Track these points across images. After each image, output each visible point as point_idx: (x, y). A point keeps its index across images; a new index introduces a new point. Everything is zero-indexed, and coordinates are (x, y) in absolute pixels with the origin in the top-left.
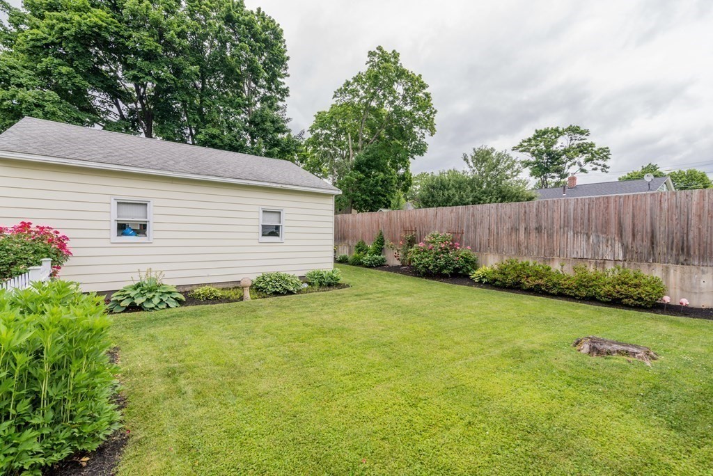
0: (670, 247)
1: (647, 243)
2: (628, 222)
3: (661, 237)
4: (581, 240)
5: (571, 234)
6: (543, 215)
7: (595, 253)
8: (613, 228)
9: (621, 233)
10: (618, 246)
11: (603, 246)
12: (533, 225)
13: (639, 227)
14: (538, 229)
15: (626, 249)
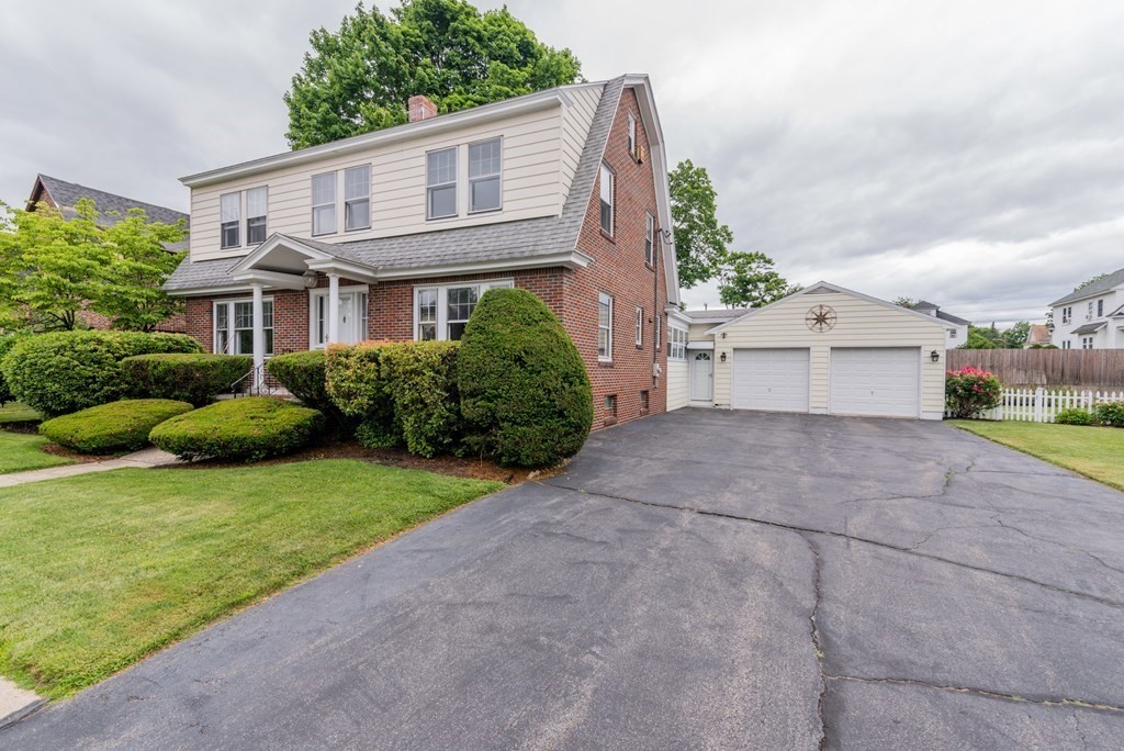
0: (1072, 375)
1: (1060, 375)
2: (1050, 363)
3: (1067, 372)
4: (1022, 374)
5: (1015, 370)
6: (996, 358)
7: (1030, 381)
8: (1041, 367)
9: (1045, 370)
10: (1044, 376)
11: (1035, 377)
12: (988, 364)
13: (1056, 366)
14: (992, 367)
15: (1048, 379)
